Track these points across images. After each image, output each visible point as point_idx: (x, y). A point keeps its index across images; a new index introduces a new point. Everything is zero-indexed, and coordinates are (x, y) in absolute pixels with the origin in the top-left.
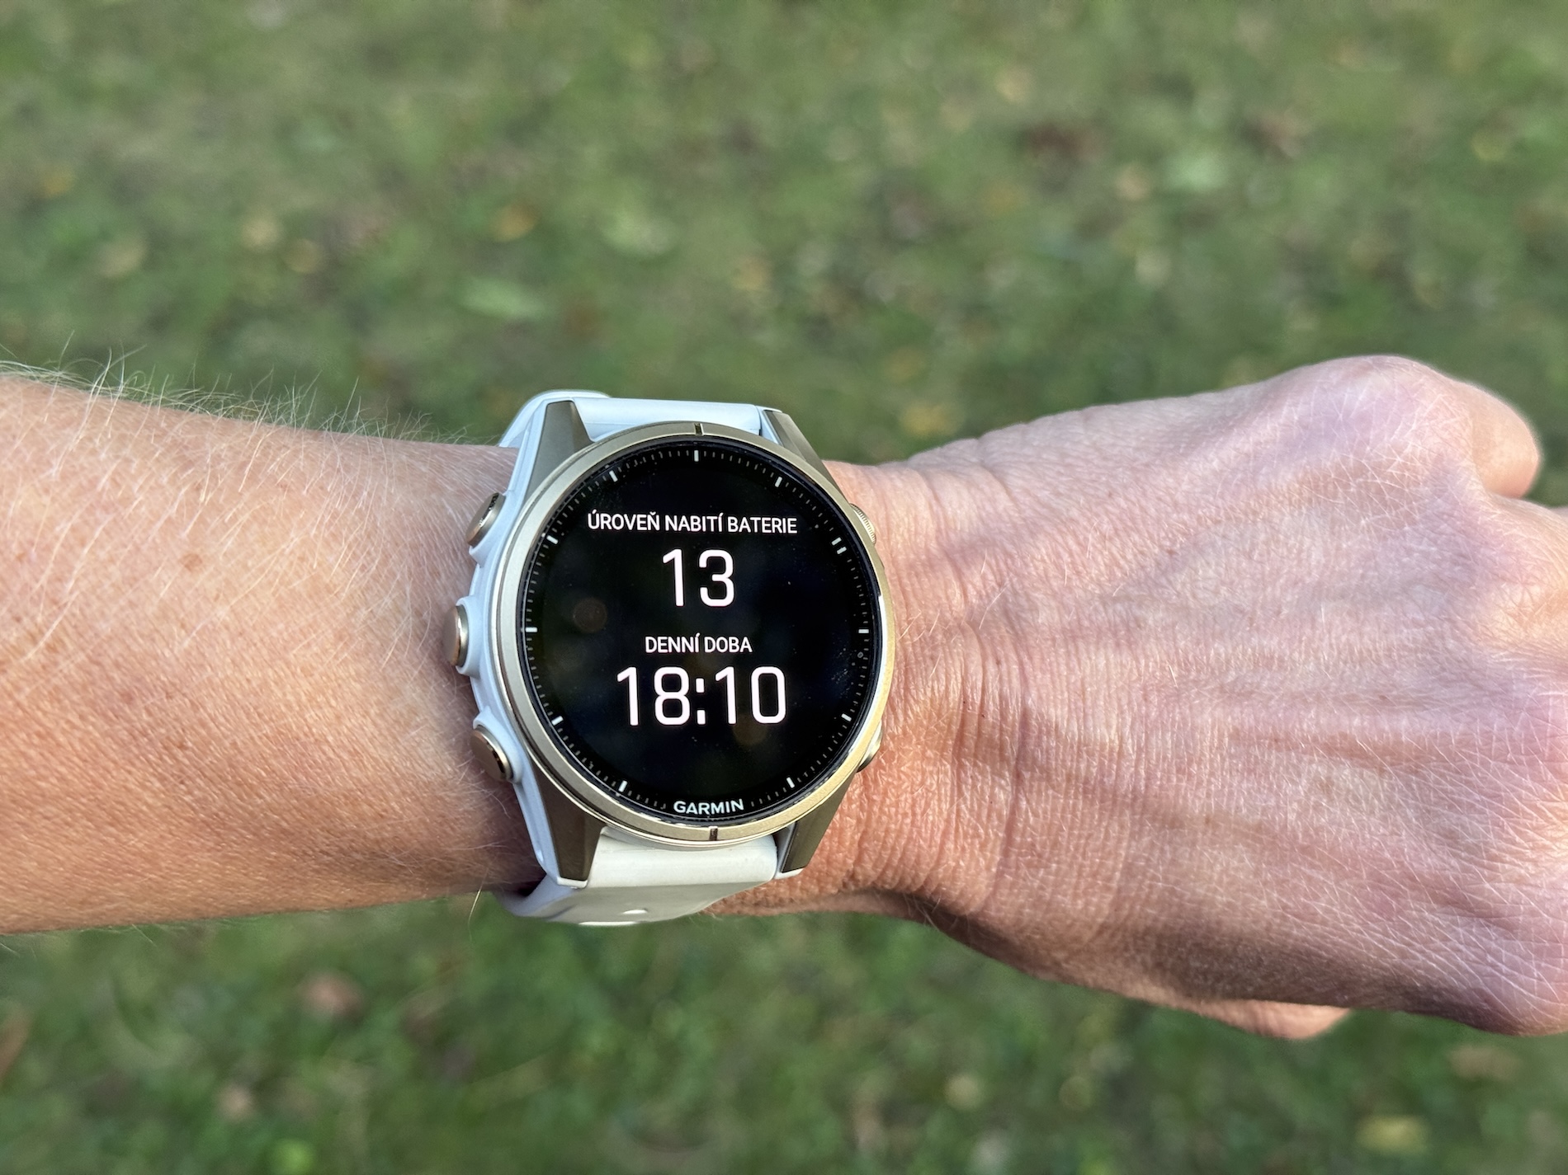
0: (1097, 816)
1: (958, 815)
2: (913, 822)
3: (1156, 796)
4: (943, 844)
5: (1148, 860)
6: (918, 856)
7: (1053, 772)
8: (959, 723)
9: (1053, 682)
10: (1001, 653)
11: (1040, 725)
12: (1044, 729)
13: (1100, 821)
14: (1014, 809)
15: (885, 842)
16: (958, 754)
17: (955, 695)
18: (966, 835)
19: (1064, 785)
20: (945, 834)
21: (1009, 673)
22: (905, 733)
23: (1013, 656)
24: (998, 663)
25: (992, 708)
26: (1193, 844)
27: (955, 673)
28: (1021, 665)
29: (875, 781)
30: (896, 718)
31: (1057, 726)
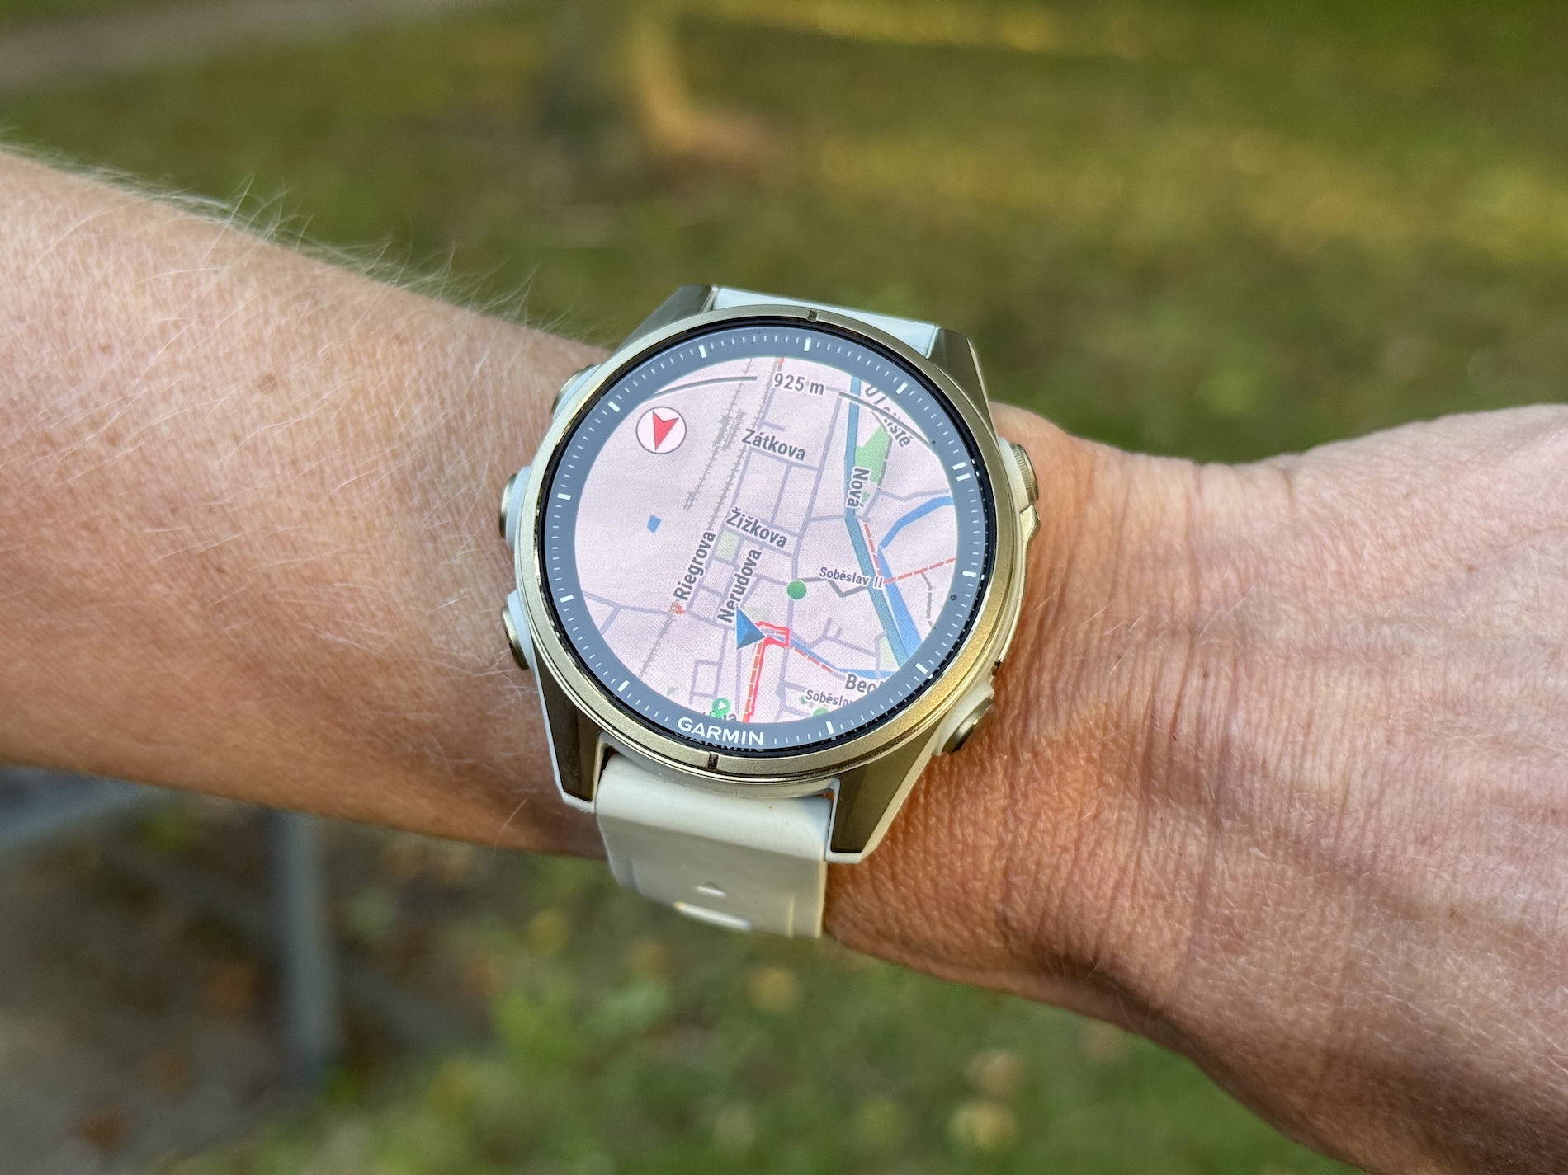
0: (1311, 891)
1: (1138, 865)
2: (1075, 862)
3: (1385, 870)
4: (1114, 898)
5: (1375, 960)
6: (1081, 906)
7: (1256, 823)
8: (1144, 743)
9: (1271, 708)
10: (1213, 663)
11: (1243, 757)
12: (1249, 764)
13: (1314, 897)
14: (1208, 863)
15: (1036, 879)
16: (1147, 789)
17: (1139, 708)
18: (1146, 891)
19: (1271, 842)
20: (1118, 886)
21: (1216, 688)
22: (1068, 741)
23: (1227, 669)
24: (1206, 675)
25: (1185, 728)
26: (1433, 944)
27: (1143, 678)
28: (1235, 682)
29: (1026, 796)
30: (1056, 719)
31: (1264, 762)
